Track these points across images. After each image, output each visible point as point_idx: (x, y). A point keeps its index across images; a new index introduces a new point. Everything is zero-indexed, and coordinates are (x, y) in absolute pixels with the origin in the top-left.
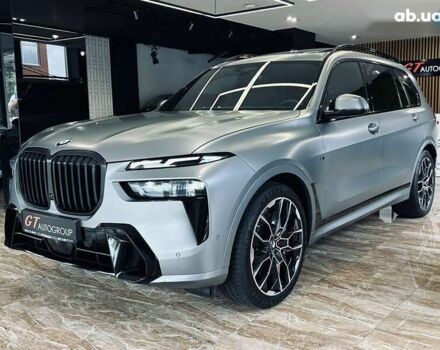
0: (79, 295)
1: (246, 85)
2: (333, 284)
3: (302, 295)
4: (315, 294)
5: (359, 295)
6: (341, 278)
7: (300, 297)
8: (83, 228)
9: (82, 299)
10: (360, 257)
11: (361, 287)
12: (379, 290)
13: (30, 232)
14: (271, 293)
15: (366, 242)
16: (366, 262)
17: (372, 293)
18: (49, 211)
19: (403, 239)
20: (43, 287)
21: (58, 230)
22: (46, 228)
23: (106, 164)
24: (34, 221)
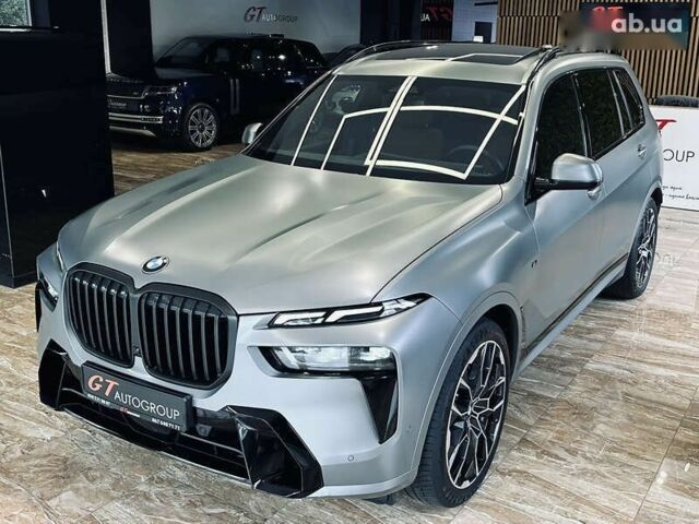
2: (541, 450)
3: (503, 474)
4: (521, 472)
5: (583, 473)
6: (551, 436)
7: (499, 477)
8: (195, 409)
10: (566, 387)
11: (584, 455)
12: (611, 462)
13: (97, 399)
14: (465, 484)
15: (567, 354)
16: (578, 400)
17: (602, 469)
18: (129, 372)
19: (619, 347)
20: (99, 457)
21: (152, 408)
22: (128, 399)
23: (238, 316)
24: (106, 385)
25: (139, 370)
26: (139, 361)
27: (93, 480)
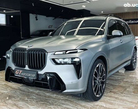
0: (30, 97)
1: (77, 28)
2: (115, 93)
3: (106, 96)
4: (110, 96)
5: (125, 96)
6: (117, 91)
7: (105, 97)
8: (38, 74)
9: (32, 99)
10: (119, 83)
11: (124, 94)
13: (18, 76)
14: (98, 96)
15: (119, 79)
16: (122, 85)
18: (25, 69)
19: (131, 77)
20: (17, 95)
21: (29, 75)
22: (24, 74)
23: (47, 53)
24: (19, 72)
25: (27, 68)
26: (27, 66)
27: (16, 98)
